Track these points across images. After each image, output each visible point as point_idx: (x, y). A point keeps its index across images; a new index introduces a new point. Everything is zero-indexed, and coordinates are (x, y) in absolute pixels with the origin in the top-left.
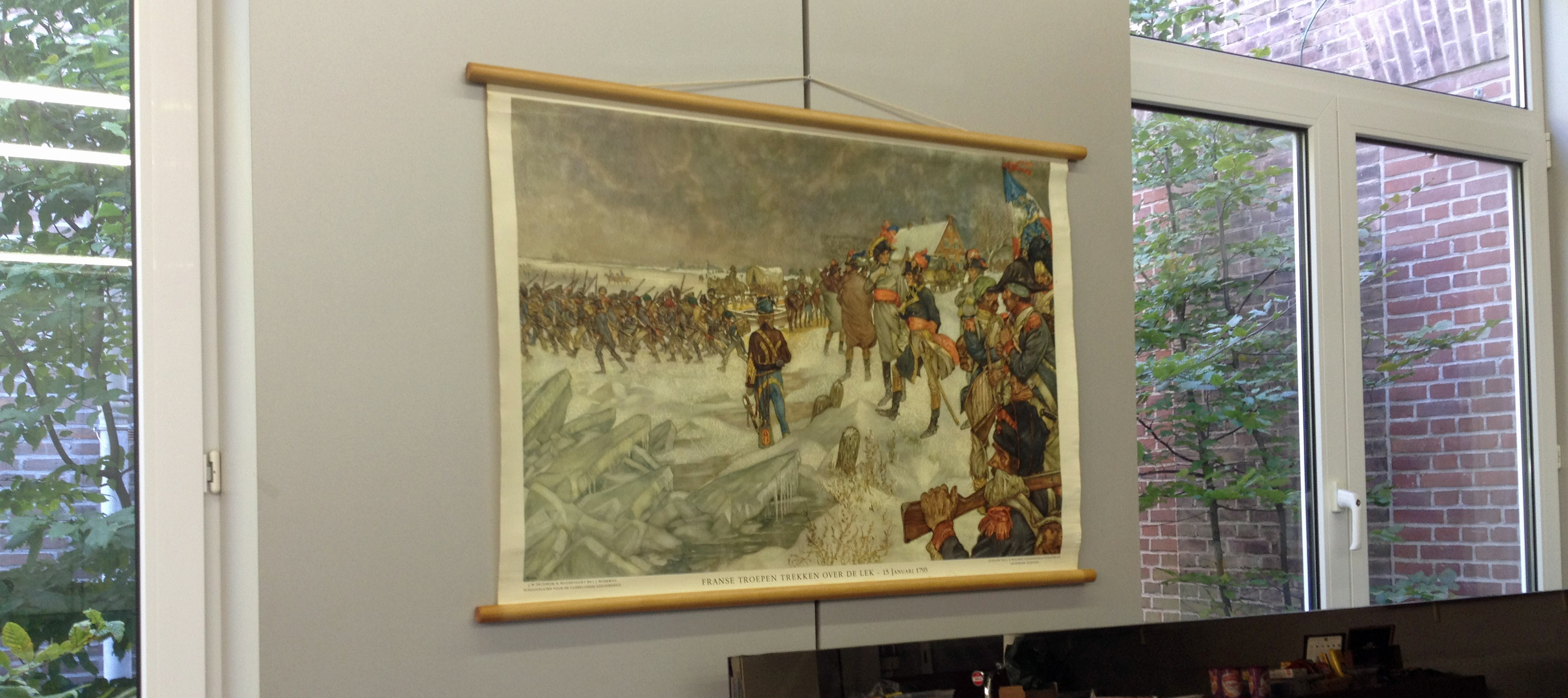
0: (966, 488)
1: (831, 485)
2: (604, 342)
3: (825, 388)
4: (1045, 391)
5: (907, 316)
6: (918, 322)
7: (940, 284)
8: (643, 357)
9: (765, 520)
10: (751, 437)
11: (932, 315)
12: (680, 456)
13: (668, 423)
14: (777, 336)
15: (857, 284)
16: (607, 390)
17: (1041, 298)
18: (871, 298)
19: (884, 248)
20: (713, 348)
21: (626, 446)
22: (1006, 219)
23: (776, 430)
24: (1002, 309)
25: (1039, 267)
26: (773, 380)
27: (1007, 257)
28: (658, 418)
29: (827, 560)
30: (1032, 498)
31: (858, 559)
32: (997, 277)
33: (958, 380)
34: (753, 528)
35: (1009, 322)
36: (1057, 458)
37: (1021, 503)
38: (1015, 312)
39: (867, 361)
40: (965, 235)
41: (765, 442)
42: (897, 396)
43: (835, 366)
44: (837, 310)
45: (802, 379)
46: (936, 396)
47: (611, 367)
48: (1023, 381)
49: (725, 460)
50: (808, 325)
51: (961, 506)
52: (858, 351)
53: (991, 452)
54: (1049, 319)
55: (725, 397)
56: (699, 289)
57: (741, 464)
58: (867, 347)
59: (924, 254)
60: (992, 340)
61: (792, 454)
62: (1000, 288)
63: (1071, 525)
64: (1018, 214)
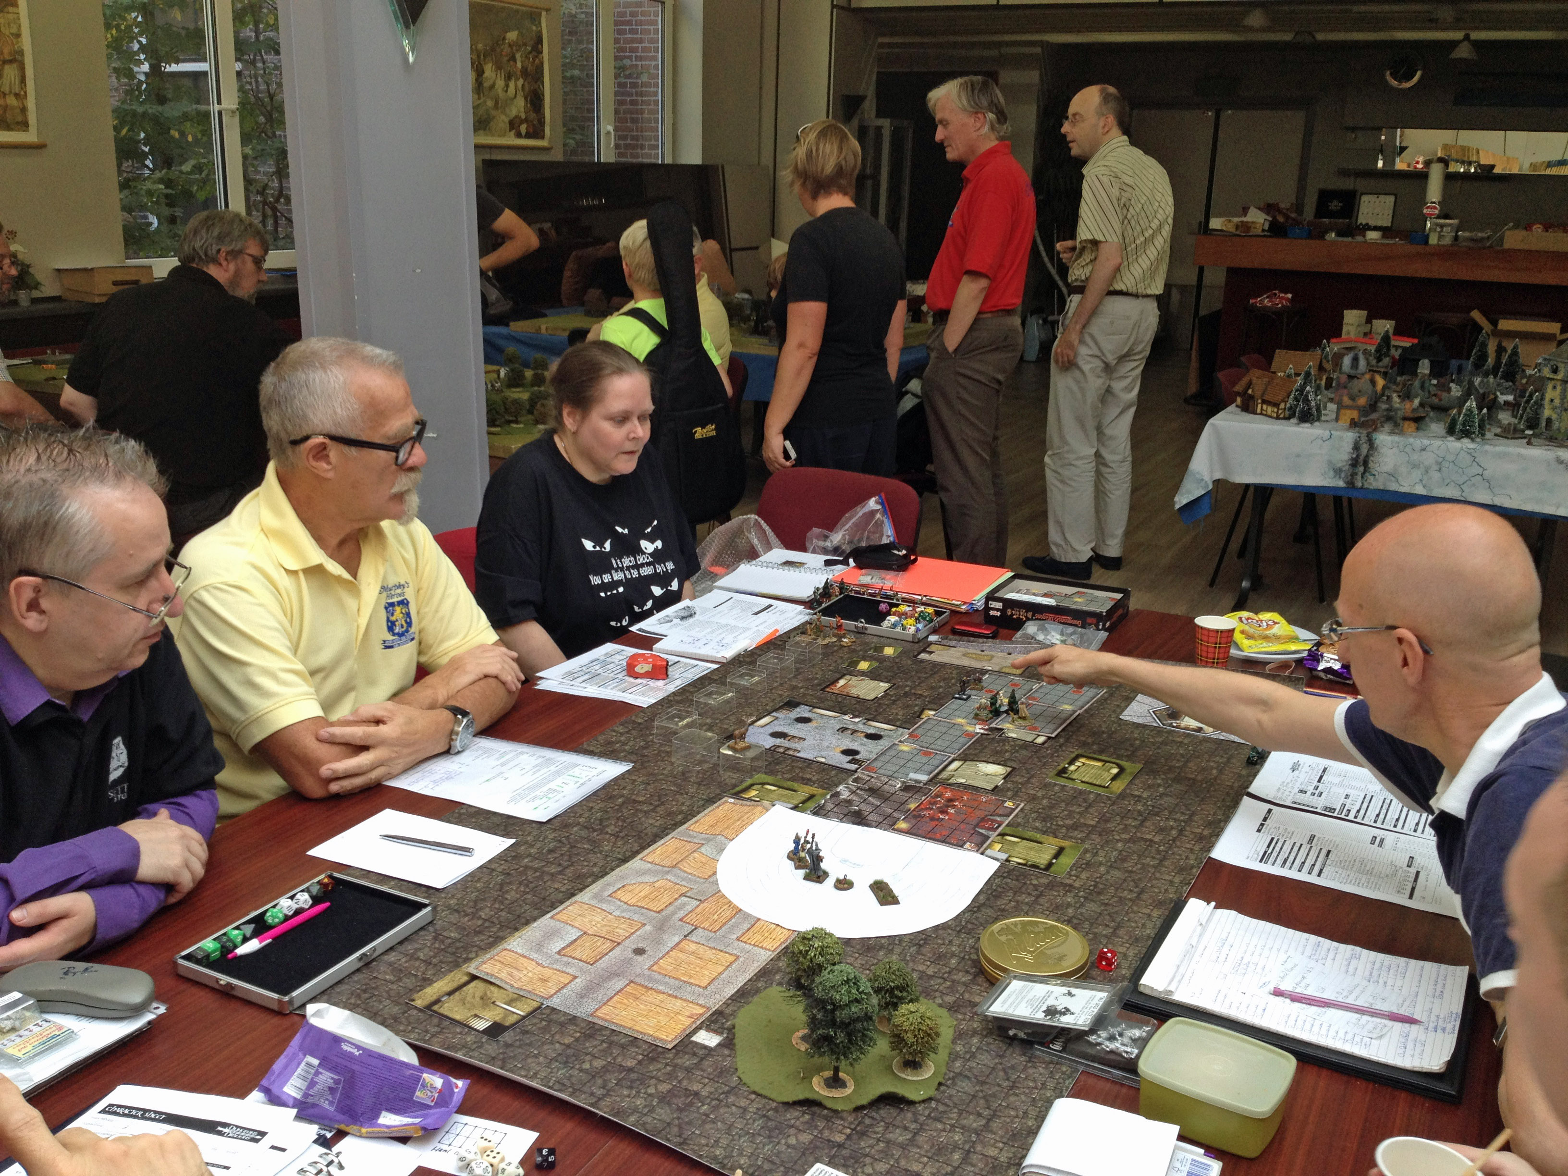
0: (523, 117)
1: (493, 113)
3: (492, 82)
4: (541, 87)
5: (509, 61)
6: (512, 63)
7: (517, 50)
10: (476, 96)
11: (515, 60)
14: (482, 66)
15: (498, 50)
17: (540, 56)
18: (501, 55)
19: (504, 39)
22: (532, 30)
23: (481, 94)
24: (531, 60)
25: (540, 46)
26: (480, 79)
27: (532, 43)
29: (493, 135)
30: (538, 121)
31: (500, 136)
32: (529, 48)
33: (521, 82)
35: (533, 64)
36: (544, 108)
37: (535, 122)
38: (534, 60)
39: (501, 74)
40: (522, 35)
41: (479, 98)
42: (507, 86)
43: (493, 75)
44: (494, 58)
45: (487, 79)
46: (516, 86)
48: (536, 83)
50: (488, 62)
51: (522, 122)
52: (499, 72)
53: (529, 105)
54: (542, 63)
58: (500, 70)
59: (513, 41)
60: (529, 69)
61: (485, 102)
62: (531, 52)
63: (547, 130)
64: (534, 28)
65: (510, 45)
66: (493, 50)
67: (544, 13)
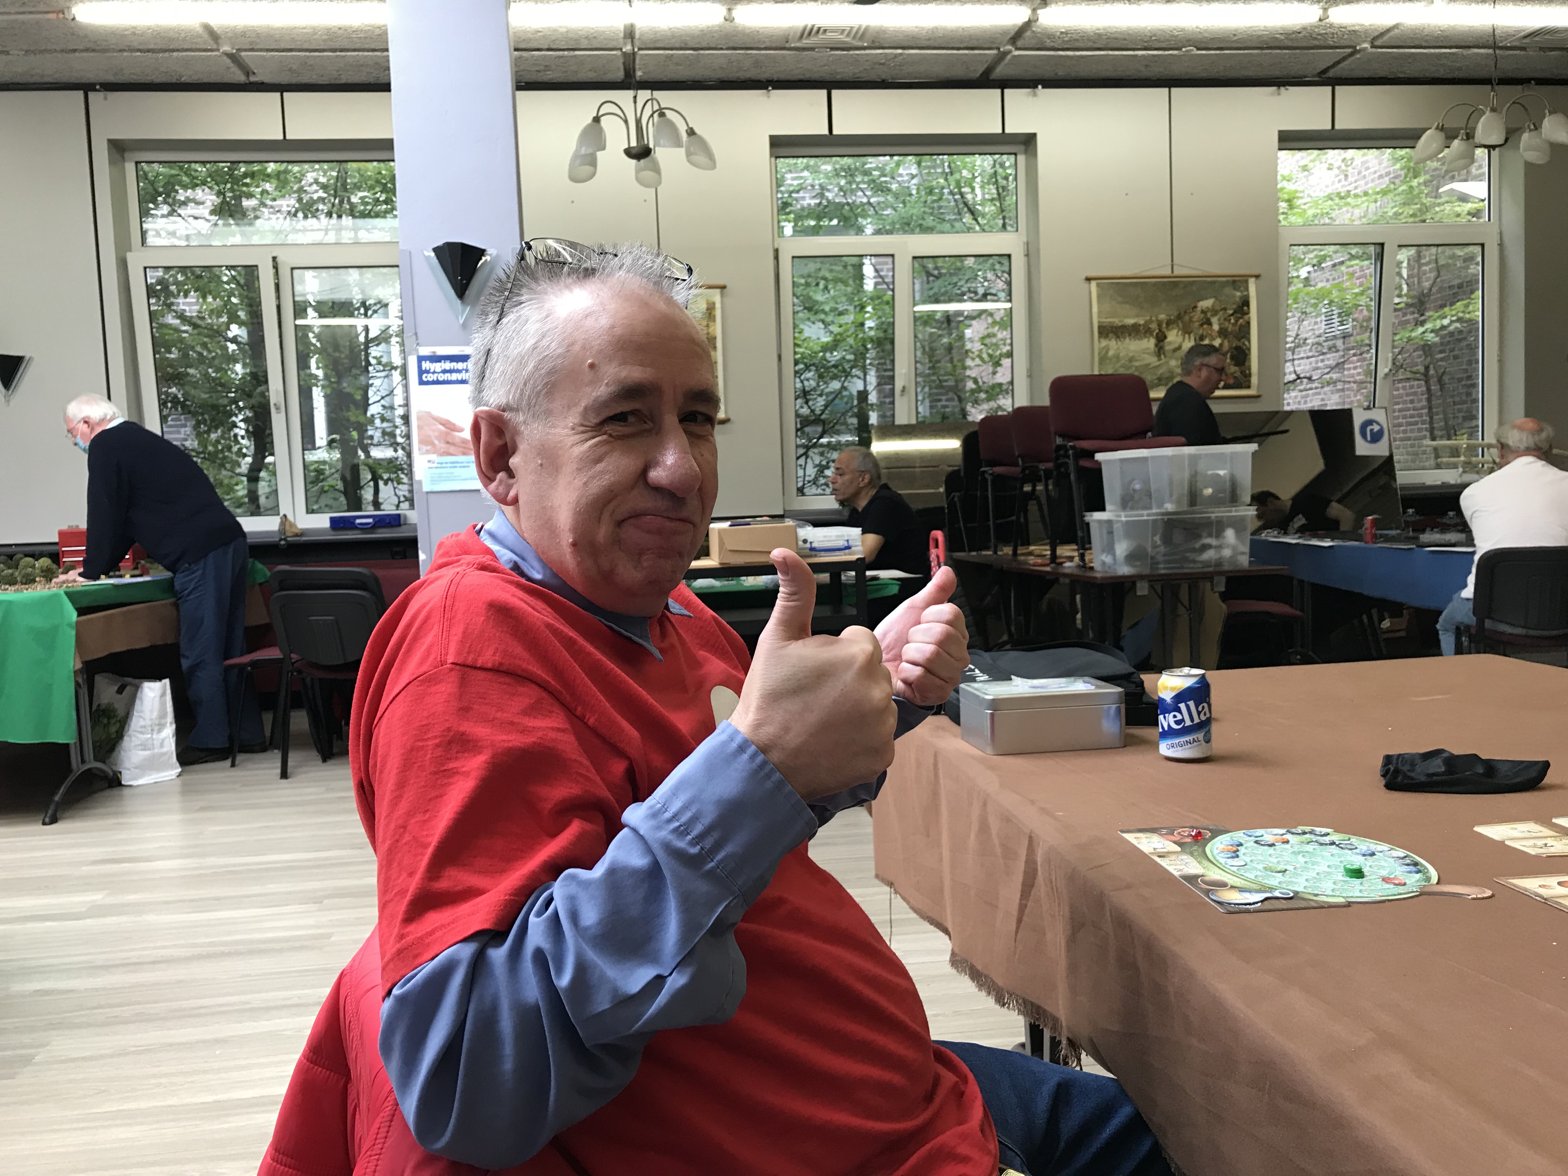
2: (1118, 337)
3: (1176, 345)
4: (1247, 343)
5: (1202, 325)
6: (1205, 326)
7: (1213, 315)
8: (1127, 340)
9: (1159, 379)
10: (1155, 359)
11: (1209, 323)
12: (1137, 364)
13: (1133, 357)
14: (1163, 332)
15: (1187, 318)
16: (1118, 349)
17: (1246, 317)
18: (1191, 320)
19: (1195, 307)
20: (1145, 337)
21: (1123, 362)
22: (1234, 296)
23: (1163, 356)
24: (1232, 321)
25: (1245, 308)
26: (1161, 344)
27: (1235, 306)
28: (1131, 355)
30: (1241, 372)
32: (1231, 312)
34: (1156, 381)
35: (1235, 324)
36: (1250, 362)
37: (1238, 374)
38: (1237, 321)
39: (1189, 338)
40: (1220, 301)
41: (1160, 359)
43: (1180, 339)
44: (1181, 325)
45: (1170, 343)
47: (1119, 343)
48: (1239, 340)
49: (1149, 364)
50: (1172, 329)
52: (1187, 336)
53: (1228, 361)
54: (1248, 323)
55: (1148, 349)
56: (1142, 322)
57: (1154, 365)
58: (1189, 334)
59: (1207, 308)
60: (1229, 330)
61: (1167, 362)
62: (1232, 315)
63: (1254, 380)
64: (1238, 294)
65: (1203, 312)
66: (1179, 317)
67: (1252, 281)
